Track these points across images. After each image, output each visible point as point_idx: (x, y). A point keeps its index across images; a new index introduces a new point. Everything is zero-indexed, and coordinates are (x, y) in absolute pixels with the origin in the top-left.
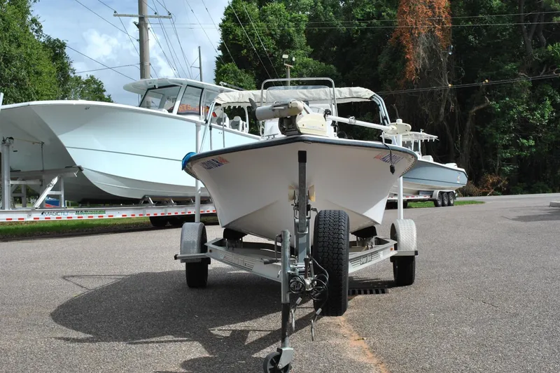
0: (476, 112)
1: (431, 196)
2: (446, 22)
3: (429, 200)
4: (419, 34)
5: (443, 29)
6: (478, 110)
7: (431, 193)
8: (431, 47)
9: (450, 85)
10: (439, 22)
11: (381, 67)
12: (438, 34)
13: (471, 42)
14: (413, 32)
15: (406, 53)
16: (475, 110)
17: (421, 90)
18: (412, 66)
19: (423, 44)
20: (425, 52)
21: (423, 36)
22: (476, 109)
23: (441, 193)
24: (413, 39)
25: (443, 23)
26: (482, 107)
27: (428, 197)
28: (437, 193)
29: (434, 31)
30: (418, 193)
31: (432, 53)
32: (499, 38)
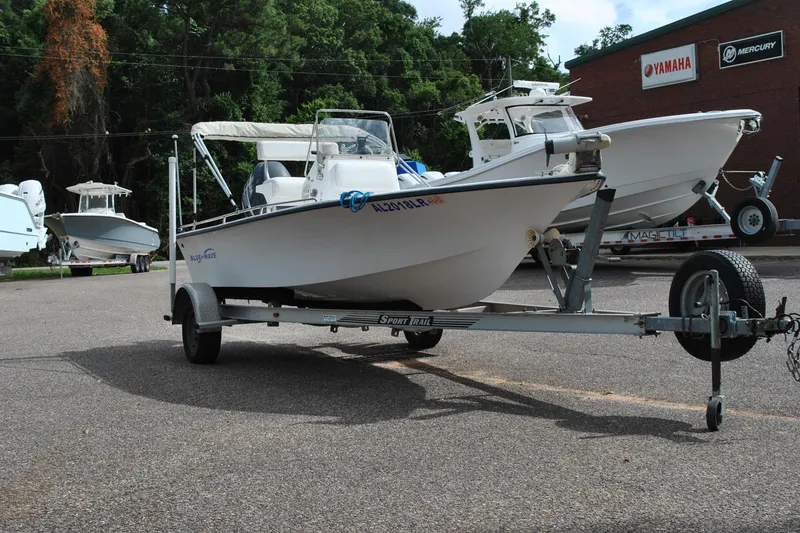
0: (136, 165)
1: (128, 261)
2: (104, 58)
3: (126, 265)
4: (73, 69)
5: (100, 67)
6: (138, 163)
7: (128, 257)
8: (87, 86)
9: (107, 133)
10: (97, 57)
11: (20, 106)
12: (95, 71)
13: (125, 84)
14: (66, 66)
15: (56, 91)
16: (133, 162)
17: (73, 136)
18: (63, 107)
19: (78, 82)
20: (80, 91)
21: (78, 73)
22: (135, 161)
23: (139, 256)
24: (65, 76)
25: (101, 59)
26: (142, 159)
27: (125, 262)
28: (134, 257)
29: (90, 68)
30: (114, 257)
31: (87, 92)
32: (159, 82)
